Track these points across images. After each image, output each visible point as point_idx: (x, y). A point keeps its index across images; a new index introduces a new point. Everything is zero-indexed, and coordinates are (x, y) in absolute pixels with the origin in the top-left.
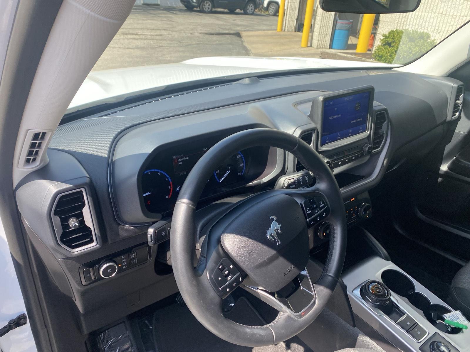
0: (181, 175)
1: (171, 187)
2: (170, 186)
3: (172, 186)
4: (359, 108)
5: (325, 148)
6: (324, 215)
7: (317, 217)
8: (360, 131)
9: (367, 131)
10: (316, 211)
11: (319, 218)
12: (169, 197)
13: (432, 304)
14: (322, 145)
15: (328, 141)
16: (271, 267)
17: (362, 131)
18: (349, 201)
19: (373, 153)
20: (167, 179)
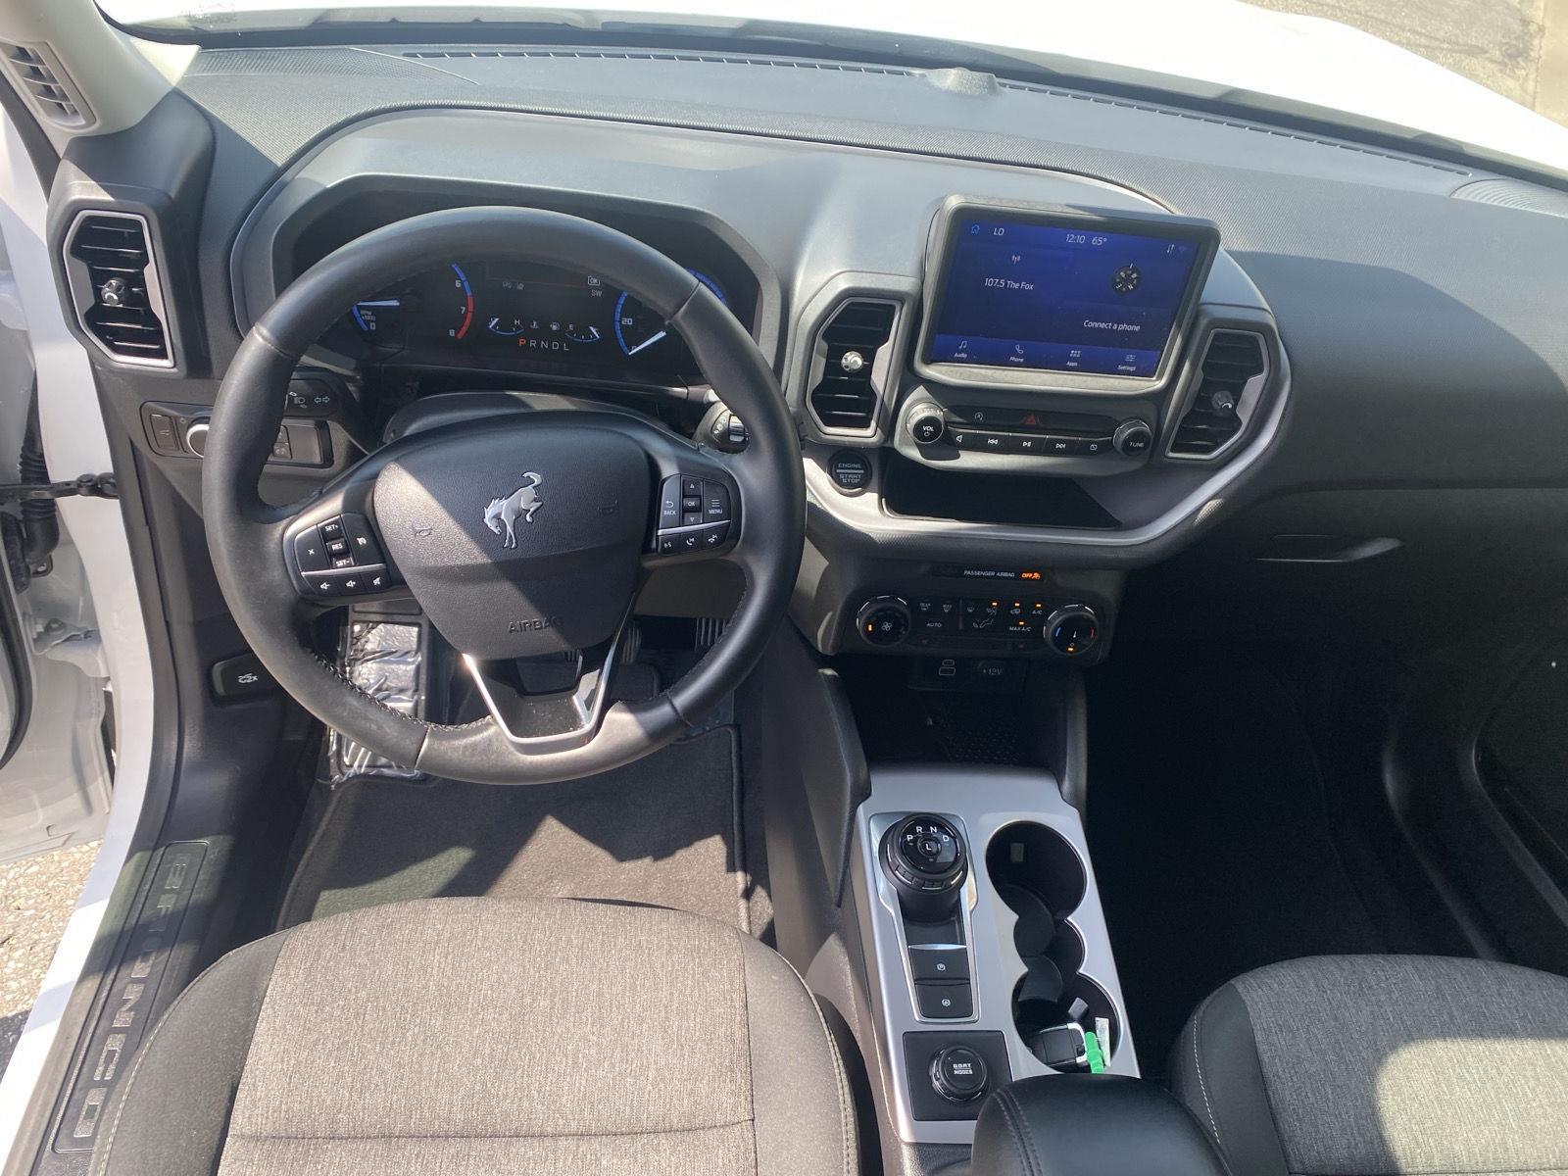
0: (506, 287)
1: (467, 311)
2: (466, 306)
3: (471, 309)
4: (1131, 287)
5: (940, 372)
6: (712, 540)
7: (688, 535)
8: (1120, 368)
9: (1154, 378)
10: (692, 519)
11: (693, 540)
12: (459, 336)
13: (1081, 971)
14: (930, 359)
15: (964, 355)
16: (473, 592)
17: (1132, 369)
18: (1012, 575)
19: (1168, 460)
20: (458, 284)
